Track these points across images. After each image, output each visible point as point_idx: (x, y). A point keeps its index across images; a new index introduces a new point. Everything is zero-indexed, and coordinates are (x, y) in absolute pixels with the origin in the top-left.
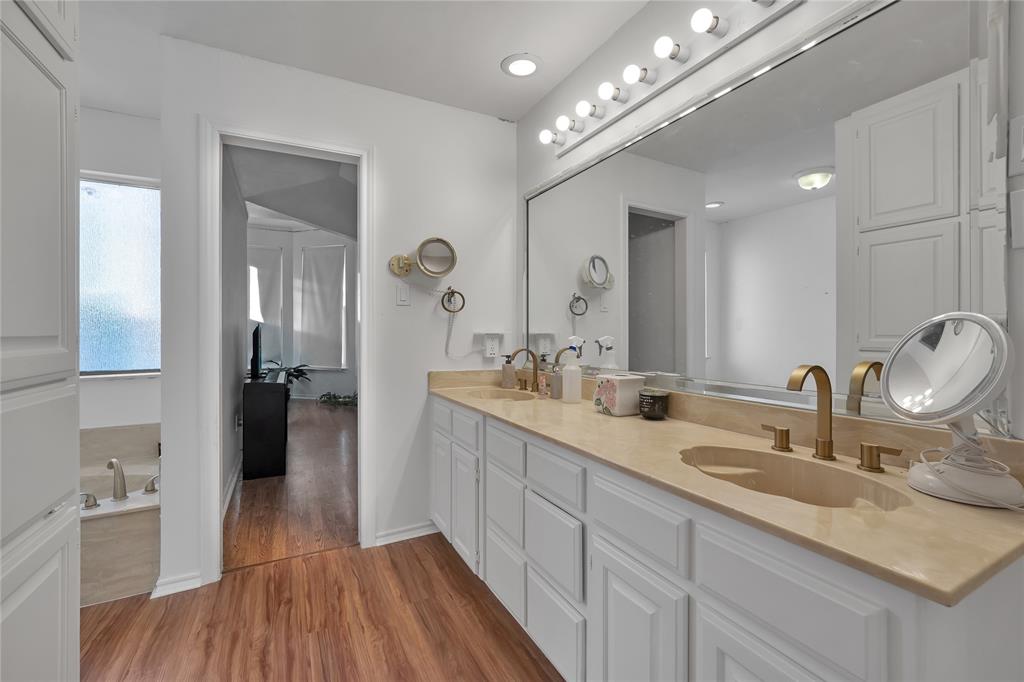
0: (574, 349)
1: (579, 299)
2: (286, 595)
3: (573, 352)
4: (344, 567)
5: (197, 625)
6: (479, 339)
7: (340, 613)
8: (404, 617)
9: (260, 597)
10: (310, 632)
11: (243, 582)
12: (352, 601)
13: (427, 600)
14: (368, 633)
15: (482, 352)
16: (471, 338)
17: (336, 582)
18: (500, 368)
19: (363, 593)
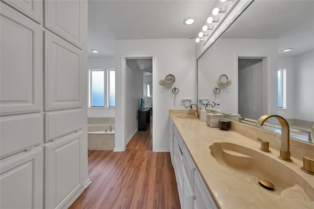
0: (204, 104)
1: (217, 89)
2: (134, 158)
3: (204, 105)
4: (147, 155)
5: (117, 159)
6: (183, 101)
7: (141, 165)
8: (153, 171)
9: (129, 157)
10: (133, 167)
11: (128, 152)
12: (145, 163)
13: (160, 169)
14: (144, 172)
15: (185, 105)
16: (181, 101)
17: (144, 158)
18: (189, 109)
19: (148, 162)
